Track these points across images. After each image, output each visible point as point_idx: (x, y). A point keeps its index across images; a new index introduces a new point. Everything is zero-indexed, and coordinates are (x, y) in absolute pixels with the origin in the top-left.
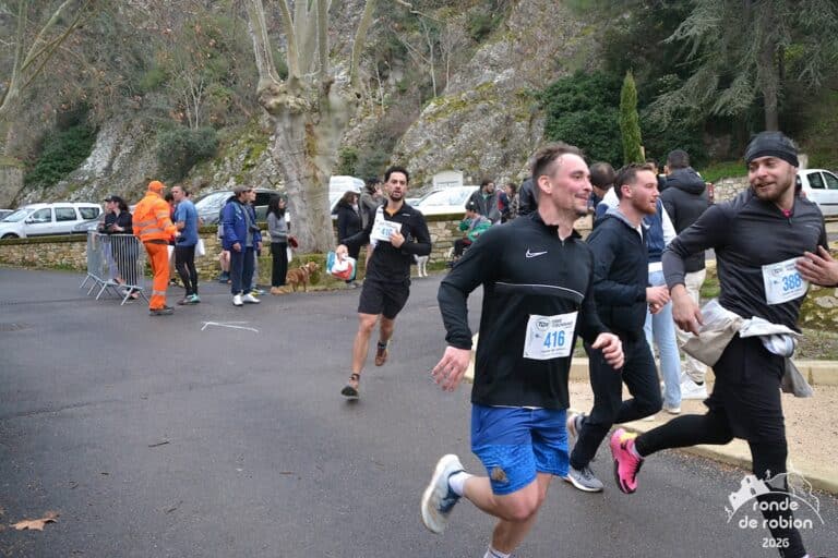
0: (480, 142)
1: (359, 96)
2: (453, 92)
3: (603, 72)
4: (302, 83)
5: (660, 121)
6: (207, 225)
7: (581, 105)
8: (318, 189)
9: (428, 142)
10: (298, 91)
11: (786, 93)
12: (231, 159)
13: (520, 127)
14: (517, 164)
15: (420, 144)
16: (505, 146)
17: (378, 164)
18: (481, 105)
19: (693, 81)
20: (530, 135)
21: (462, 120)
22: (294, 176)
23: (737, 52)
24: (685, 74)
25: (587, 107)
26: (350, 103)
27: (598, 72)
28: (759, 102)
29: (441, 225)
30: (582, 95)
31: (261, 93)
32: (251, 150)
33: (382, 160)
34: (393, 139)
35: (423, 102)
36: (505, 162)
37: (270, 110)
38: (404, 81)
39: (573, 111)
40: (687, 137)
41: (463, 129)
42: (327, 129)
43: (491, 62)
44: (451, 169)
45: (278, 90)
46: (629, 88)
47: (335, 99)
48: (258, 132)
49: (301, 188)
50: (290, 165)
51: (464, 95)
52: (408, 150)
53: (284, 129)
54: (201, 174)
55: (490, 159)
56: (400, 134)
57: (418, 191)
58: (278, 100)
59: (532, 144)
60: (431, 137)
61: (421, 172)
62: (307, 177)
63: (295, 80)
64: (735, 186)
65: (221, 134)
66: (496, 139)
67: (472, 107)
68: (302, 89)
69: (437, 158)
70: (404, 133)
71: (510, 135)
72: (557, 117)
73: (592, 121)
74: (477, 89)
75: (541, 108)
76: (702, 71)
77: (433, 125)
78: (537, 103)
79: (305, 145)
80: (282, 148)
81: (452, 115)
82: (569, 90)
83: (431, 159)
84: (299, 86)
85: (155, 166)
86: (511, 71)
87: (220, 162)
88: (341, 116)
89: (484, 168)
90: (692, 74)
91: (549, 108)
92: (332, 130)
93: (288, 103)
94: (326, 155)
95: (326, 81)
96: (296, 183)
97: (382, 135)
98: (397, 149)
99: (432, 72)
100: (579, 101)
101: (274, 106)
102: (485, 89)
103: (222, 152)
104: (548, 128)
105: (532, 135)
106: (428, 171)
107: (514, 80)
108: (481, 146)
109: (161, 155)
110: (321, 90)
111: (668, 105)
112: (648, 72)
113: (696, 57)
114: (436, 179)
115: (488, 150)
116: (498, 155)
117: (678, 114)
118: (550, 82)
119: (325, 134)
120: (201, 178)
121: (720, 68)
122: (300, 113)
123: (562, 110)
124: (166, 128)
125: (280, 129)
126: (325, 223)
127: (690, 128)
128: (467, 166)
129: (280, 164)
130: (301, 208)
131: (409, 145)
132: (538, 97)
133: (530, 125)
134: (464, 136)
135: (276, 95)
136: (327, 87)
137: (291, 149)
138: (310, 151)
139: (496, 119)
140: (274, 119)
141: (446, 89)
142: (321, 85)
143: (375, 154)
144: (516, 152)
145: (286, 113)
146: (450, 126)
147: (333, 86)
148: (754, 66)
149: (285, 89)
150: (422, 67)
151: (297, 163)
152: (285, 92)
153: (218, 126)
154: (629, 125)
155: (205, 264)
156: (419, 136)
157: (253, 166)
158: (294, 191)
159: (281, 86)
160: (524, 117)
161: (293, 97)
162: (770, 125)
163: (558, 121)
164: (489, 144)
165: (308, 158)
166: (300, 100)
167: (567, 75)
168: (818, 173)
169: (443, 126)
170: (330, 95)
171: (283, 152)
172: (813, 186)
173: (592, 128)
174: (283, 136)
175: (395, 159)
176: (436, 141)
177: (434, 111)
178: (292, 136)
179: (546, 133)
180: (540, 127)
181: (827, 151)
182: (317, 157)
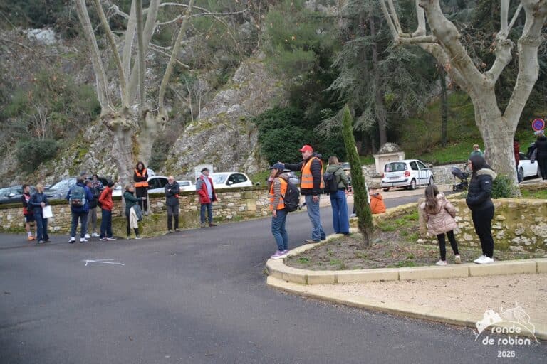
0: (221, 147)
1: (164, 119)
2: (204, 117)
3: (289, 107)
4: (130, 111)
5: (325, 134)
7: (279, 125)
9: (189, 147)
10: (128, 116)
12: (66, 158)
13: (244, 138)
14: (243, 159)
15: (185, 148)
16: (235, 149)
17: (160, 161)
18: (221, 125)
19: (342, 112)
20: (249, 143)
21: (209, 134)
22: (124, 168)
23: (364, 97)
24: (336, 108)
25: (282, 127)
26: (158, 123)
27: (287, 107)
28: (377, 123)
30: (278, 120)
31: (103, 118)
32: (78, 153)
33: (162, 158)
34: (168, 146)
35: (186, 124)
36: (236, 158)
37: (110, 127)
38: (174, 112)
39: (273, 129)
40: (338, 143)
41: (210, 139)
42: (144, 139)
43: (225, 101)
44: (204, 163)
45: (115, 115)
47: (150, 121)
48: (83, 142)
49: (129, 174)
50: (122, 161)
51: (210, 120)
52: (177, 152)
53: (119, 138)
54: (47, 168)
55: (227, 157)
56: (172, 143)
57: (185, 176)
58: (116, 121)
59: (251, 148)
60: (190, 144)
61: (186, 164)
63: (126, 109)
64: (368, 170)
65: (60, 143)
66: (230, 145)
67: (215, 126)
68: (130, 115)
69: (195, 157)
70: (175, 142)
71: (238, 143)
72: (265, 132)
73: (285, 134)
74: (217, 116)
75: (255, 127)
77: (192, 138)
78: (253, 125)
79: (132, 149)
80: (117, 150)
81: (204, 131)
82: (271, 117)
83: (192, 157)
84: (128, 113)
85: (15, 163)
86: (237, 106)
87: (59, 160)
88: (154, 131)
89: (223, 161)
90: (341, 108)
91: (260, 127)
92: (148, 140)
93: (122, 123)
94: (144, 154)
95: (145, 110)
96: (126, 172)
97: (161, 143)
98: (171, 152)
99: (190, 106)
100: (277, 123)
101: (113, 125)
102: (222, 116)
103: (60, 154)
104: (260, 138)
105: (251, 142)
106: (190, 164)
107: (238, 113)
108: (221, 149)
109: (19, 156)
110: (141, 116)
111: (329, 125)
112: (315, 107)
113: (342, 99)
114: (196, 169)
115: (225, 151)
116: (231, 154)
117: (334, 130)
118: (259, 112)
119: (144, 142)
120: (46, 170)
121: (356, 106)
122: (129, 129)
123: (268, 128)
124: (24, 140)
125: (116, 139)
128: (212, 160)
131: (178, 149)
133: (249, 137)
134: (211, 144)
135: (113, 118)
136: (144, 113)
137: (123, 151)
138: (135, 152)
139: (230, 133)
140: (112, 133)
141: (199, 116)
142: (141, 112)
143: (158, 155)
144: (241, 152)
145: (120, 130)
146: (203, 138)
147: (148, 113)
148: (373, 104)
149: (119, 115)
150: (184, 104)
151: (127, 160)
152: (120, 117)
153: (57, 138)
155: (64, 224)
156: (184, 143)
157: (80, 163)
159: (116, 113)
160: (245, 132)
161: (125, 119)
162: (383, 136)
163: (266, 134)
164: (225, 148)
165: (134, 156)
166: (130, 121)
167: (269, 108)
168: (414, 162)
169: (198, 138)
170: (146, 119)
171: (117, 153)
172: (413, 169)
173: (286, 138)
174: (118, 143)
175: (169, 157)
176: (194, 147)
177: (192, 129)
178: (124, 143)
179: (258, 141)
180: (255, 138)
181: (412, 150)
182: (139, 156)
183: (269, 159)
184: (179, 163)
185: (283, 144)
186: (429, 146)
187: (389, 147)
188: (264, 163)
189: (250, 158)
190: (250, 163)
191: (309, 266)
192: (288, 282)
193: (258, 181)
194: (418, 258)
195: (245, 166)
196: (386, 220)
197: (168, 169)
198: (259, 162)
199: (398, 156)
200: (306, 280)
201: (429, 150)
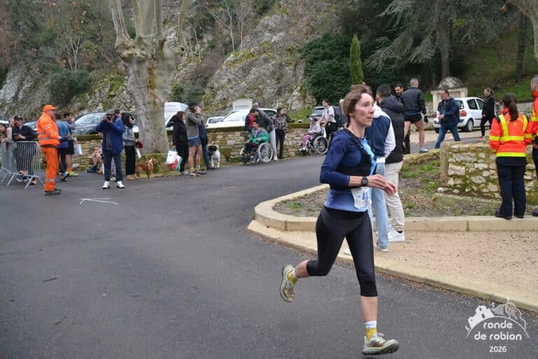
0: (263, 80)
1: (183, 50)
2: (246, 47)
3: (341, 35)
4: (145, 41)
5: (377, 66)
6: (84, 135)
7: (328, 56)
8: (157, 111)
9: (229, 80)
10: (142, 46)
11: (454, 50)
12: (100, 91)
13: (289, 70)
14: (287, 94)
15: (224, 81)
16: (279, 82)
17: (197, 95)
18: (264, 56)
19: (397, 41)
20: (295, 75)
21: (251, 66)
22: (140, 102)
23: (424, 23)
24: (392, 37)
25: (331, 58)
26: (176, 54)
27: (338, 35)
28: (438, 55)
29: (238, 134)
30: (327, 50)
31: (117, 48)
32: (113, 85)
33: (199, 92)
34: (206, 78)
35: (226, 54)
36: (279, 93)
37: (124, 59)
39: (322, 60)
40: (394, 77)
41: (251, 72)
42: (161, 71)
43: (270, 28)
44: (244, 97)
45: (129, 45)
46: (356, 45)
47: (167, 51)
48: (118, 74)
49: (145, 109)
50: (138, 95)
51: (252, 49)
52: (216, 85)
53: (134, 71)
54: (80, 101)
55: (270, 91)
56: (211, 75)
57: (223, 112)
58: (130, 52)
59: (296, 81)
60: (231, 77)
61: (225, 99)
62: (149, 103)
63: (140, 38)
65: (92, 74)
66: (273, 78)
67: (257, 57)
68: (145, 45)
69: (235, 91)
70: (213, 74)
71: (282, 75)
72: (312, 63)
73: (334, 66)
74: (261, 45)
75: (301, 58)
76: (403, 35)
77: (232, 69)
78: (299, 55)
79: (148, 81)
80: (132, 83)
81: (245, 62)
82: (319, 47)
83: (231, 91)
84: (143, 43)
85: (48, 96)
86: (282, 34)
87: (92, 93)
88: (172, 63)
89: (265, 96)
90: (397, 37)
91: (307, 58)
92: (166, 72)
93: (136, 54)
94: (162, 88)
95: (161, 39)
96: (142, 107)
97: (199, 75)
98: (209, 85)
99: (231, 34)
100: (325, 54)
101: (126, 56)
102: (266, 46)
103: (93, 87)
104: (306, 71)
105: (297, 75)
106: (230, 99)
107: (284, 40)
108: (263, 82)
109: (52, 88)
110: (158, 45)
111: (381, 56)
112: (369, 36)
113: (398, 26)
114: (235, 104)
115: (268, 85)
116: (274, 88)
117: (388, 62)
118: (307, 42)
119: (161, 75)
120: (79, 104)
121: (414, 33)
122: (144, 61)
123: (315, 59)
124: (54, 70)
125: (131, 71)
126: (162, 133)
127: (395, 71)
128: (255, 95)
129: (131, 94)
130: (146, 123)
131: (217, 82)
132: (300, 51)
133: (295, 69)
134: (253, 76)
135: (128, 48)
136: (162, 43)
137: (138, 84)
138: (151, 86)
139: (273, 65)
140: (127, 65)
141: (241, 46)
142: (157, 42)
143: (195, 88)
144: (286, 86)
145: (135, 60)
146: (244, 70)
147: (166, 43)
148: (435, 32)
149: (134, 45)
150: (225, 31)
151: (143, 94)
152: (134, 47)
153: (90, 69)
154: (356, 68)
155: (82, 161)
156: (224, 75)
157: (114, 96)
158: (141, 112)
159: (131, 43)
160: (291, 64)
161: (139, 50)
162: (445, 69)
163: (313, 66)
164: (269, 81)
165: (150, 90)
166: (144, 52)
167: (318, 37)
168: (474, 100)
169: (239, 69)
170: (164, 49)
171: (132, 87)
172: (471, 108)
173: (334, 71)
174: (133, 76)
175: (207, 91)
176: (234, 80)
177: (233, 60)
178: (139, 76)
179: (305, 74)
180: (301, 71)
181: (479, 86)
182: (156, 90)
183: (315, 95)
184: (218, 98)
185: (331, 77)
186: (499, 82)
187: (449, 82)
188: (309, 98)
189: (295, 93)
190: (295, 97)
191: (298, 211)
192: (268, 227)
193: (302, 118)
194: (418, 207)
195: (289, 102)
196: (410, 164)
197: (206, 104)
198: (305, 97)
199: (459, 92)
200: (286, 227)
201: (499, 85)
